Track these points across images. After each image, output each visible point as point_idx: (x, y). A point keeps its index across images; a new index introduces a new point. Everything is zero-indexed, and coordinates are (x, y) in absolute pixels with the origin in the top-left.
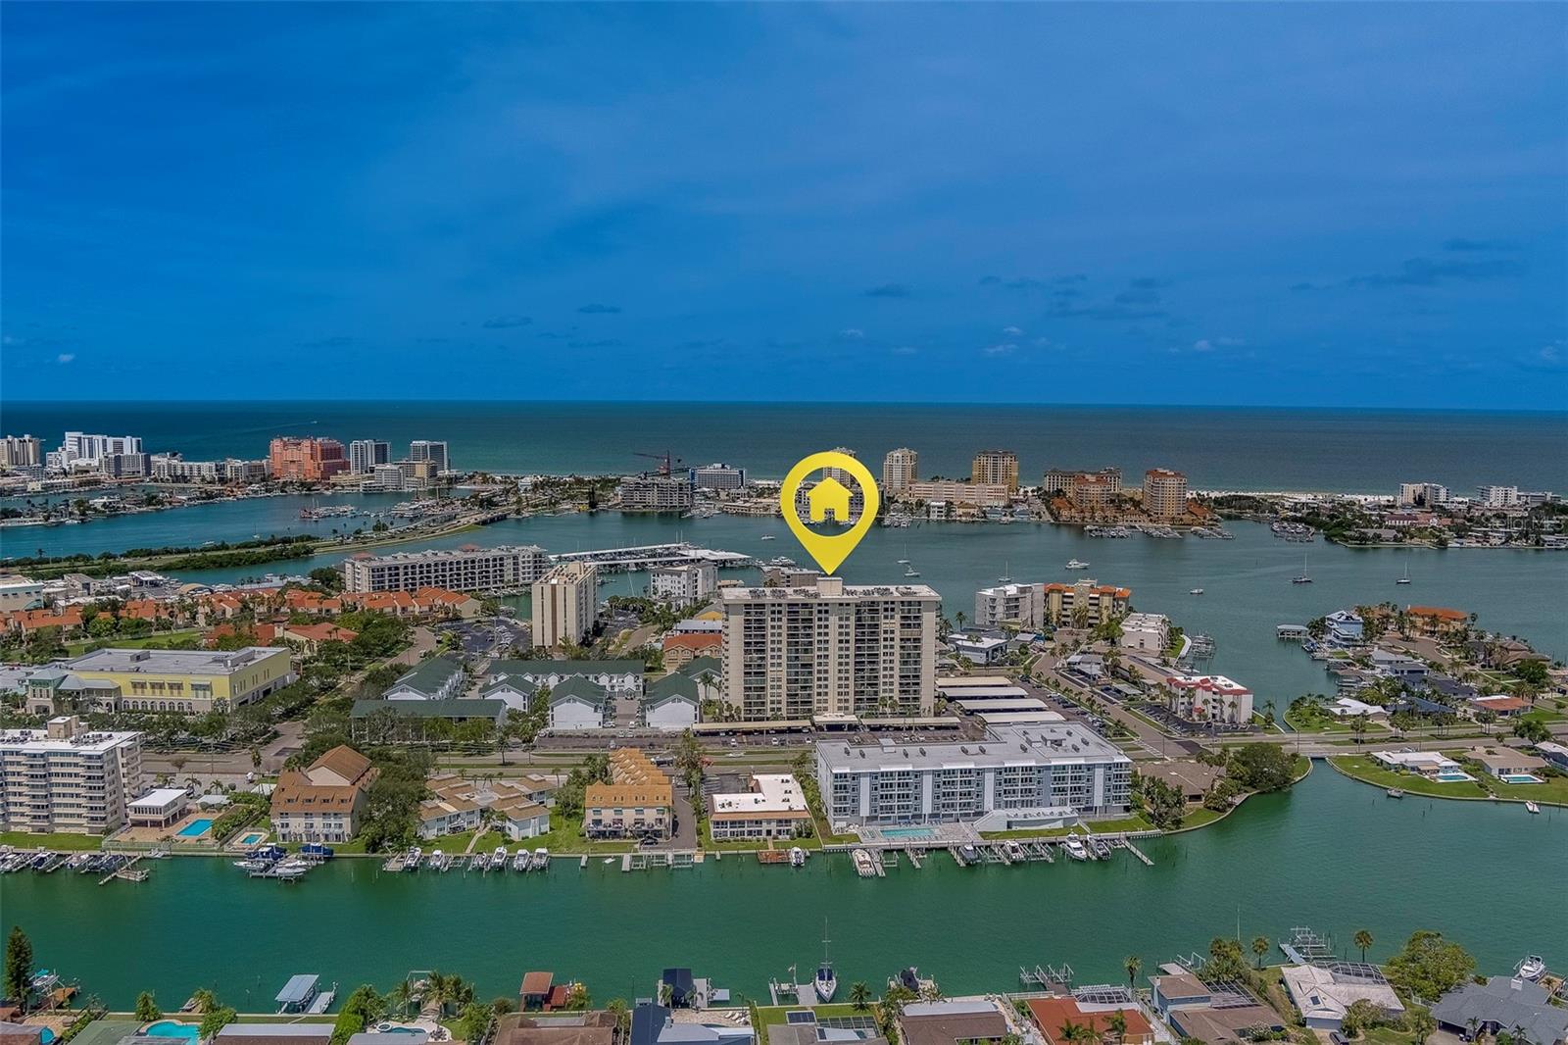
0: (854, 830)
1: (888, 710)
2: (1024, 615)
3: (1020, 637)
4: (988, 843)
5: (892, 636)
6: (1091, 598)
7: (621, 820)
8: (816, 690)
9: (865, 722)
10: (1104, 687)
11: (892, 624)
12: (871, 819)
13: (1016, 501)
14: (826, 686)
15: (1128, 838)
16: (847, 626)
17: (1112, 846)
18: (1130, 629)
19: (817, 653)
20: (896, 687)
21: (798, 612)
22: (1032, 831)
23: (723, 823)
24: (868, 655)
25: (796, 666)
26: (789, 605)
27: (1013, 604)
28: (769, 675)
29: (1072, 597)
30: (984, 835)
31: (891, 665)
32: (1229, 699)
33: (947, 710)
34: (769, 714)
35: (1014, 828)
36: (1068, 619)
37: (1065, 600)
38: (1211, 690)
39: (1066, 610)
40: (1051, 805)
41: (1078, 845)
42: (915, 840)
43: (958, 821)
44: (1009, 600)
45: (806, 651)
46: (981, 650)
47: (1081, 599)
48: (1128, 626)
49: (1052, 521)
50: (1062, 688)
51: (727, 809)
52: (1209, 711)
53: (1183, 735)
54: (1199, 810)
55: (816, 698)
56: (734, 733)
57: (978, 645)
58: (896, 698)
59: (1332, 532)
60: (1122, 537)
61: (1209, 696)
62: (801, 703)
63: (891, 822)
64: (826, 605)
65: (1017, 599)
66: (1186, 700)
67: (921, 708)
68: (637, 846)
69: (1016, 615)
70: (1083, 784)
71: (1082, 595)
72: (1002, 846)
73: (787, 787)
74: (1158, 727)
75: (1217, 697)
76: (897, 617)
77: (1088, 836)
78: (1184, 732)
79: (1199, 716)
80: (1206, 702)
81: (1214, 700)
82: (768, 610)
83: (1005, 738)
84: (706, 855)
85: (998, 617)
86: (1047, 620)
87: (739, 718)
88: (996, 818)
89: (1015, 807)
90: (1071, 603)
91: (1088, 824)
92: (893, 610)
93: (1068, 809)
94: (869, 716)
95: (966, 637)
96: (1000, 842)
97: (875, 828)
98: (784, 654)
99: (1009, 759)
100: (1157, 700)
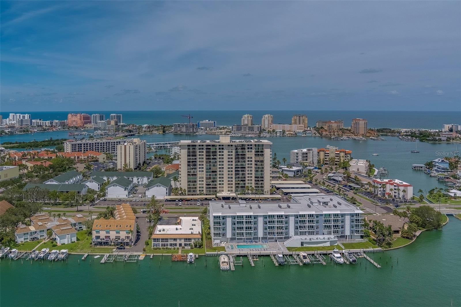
0: (223, 245)
1: (250, 192)
2: (310, 159)
3: (308, 168)
4: (291, 253)
5: (251, 159)
6: (336, 154)
7: (109, 237)
8: (218, 182)
9: (239, 196)
10: (344, 185)
11: (251, 154)
12: (232, 239)
13: (307, 130)
14: (223, 181)
15: (364, 252)
16: (232, 155)
17: (357, 256)
18: (353, 164)
19: (219, 166)
20: (253, 182)
21: (210, 149)
22: (314, 247)
23: (157, 239)
24: (241, 168)
25: (209, 172)
26: (207, 145)
27: (305, 156)
28: (198, 176)
29: (328, 153)
30: (289, 249)
31: (251, 172)
32: (402, 188)
33: (276, 192)
34: (198, 192)
35: (305, 245)
36: (328, 162)
37: (326, 154)
38: (393, 185)
39: (326, 158)
40: (323, 234)
41: (339, 255)
42: (253, 251)
43: (276, 241)
44: (303, 154)
45: (214, 166)
46: (292, 171)
47: (332, 154)
48: (352, 163)
49: (320, 136)
50: (326, 185)
51: (162, 232)
52: (393, 194)
53: (382, 204)
54: (398, 238)
55: (218, 186)
56: (181, 200)
57: (291, 169)
58: (253, 186)
59: (422, 138)
60: (345, 140)
61: (392, 187)
62: (212, 188)
63: (243, 241)
64: (223, 145)
65: (307, 153)
66: (382, 189)
67: (265, 191)
68: (114, 250)
69: (306, 160)
70: (340, 224)
71: (332, 153)
72: (298, 255)
73: (194, 223)
74: (370, 200)
75: (396, 188)
76: (253, 151)
77: (344, 251)
78: (383, 203)
79: (389, 196)
80: (391, 190)
81: (395, 189)
82: (197, 147)
83: (300, 201)
84: (146, 256)
85: (299, 160)
86: (319, 162)
87: (185, 194)
88: (295, 240)
89: (305, 235)
90: (328, 156)
91: (343, 244)
92: (251, 148)
93: (332, 236)
94: (241, 194)
95: (286, 167)
96: (297, 253)
97: (234, 244)
98: (204, 166)
99: (302, 210)
100: (368, 190)
